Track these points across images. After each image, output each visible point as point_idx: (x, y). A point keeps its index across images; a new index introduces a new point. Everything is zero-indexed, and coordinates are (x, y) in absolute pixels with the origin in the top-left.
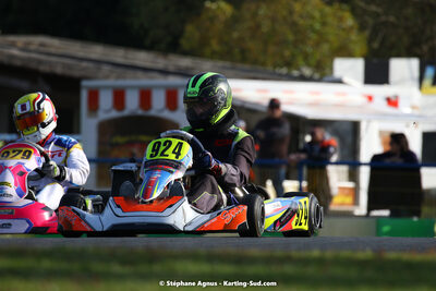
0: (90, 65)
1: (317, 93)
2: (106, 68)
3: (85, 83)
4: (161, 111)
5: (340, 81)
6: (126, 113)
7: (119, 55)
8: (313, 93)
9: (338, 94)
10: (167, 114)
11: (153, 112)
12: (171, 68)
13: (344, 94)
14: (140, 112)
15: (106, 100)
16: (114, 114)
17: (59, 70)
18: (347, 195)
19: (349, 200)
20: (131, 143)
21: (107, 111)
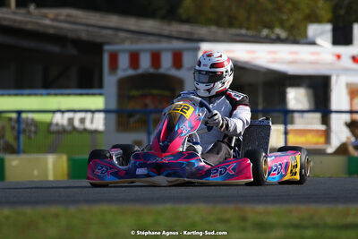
0: (109, 32)
1: (296, 53)
2: (122, 35)
3: (106, 47)
4: (169, 69)
5: (313, 43)
6: (140, 71)
7: (132, 23)
8: (291, 53)
9: (313, 54)
10: (174, 72)
11: (162, 71)
12: (175, 34)
13: (317, 53)
14: (152, 70)
15: (124, 61)
16: (131, 72)
17: (84, 36)
18: (321, 136)
19: (322, 140)
20: (144, 96)
21: (125, 70)
